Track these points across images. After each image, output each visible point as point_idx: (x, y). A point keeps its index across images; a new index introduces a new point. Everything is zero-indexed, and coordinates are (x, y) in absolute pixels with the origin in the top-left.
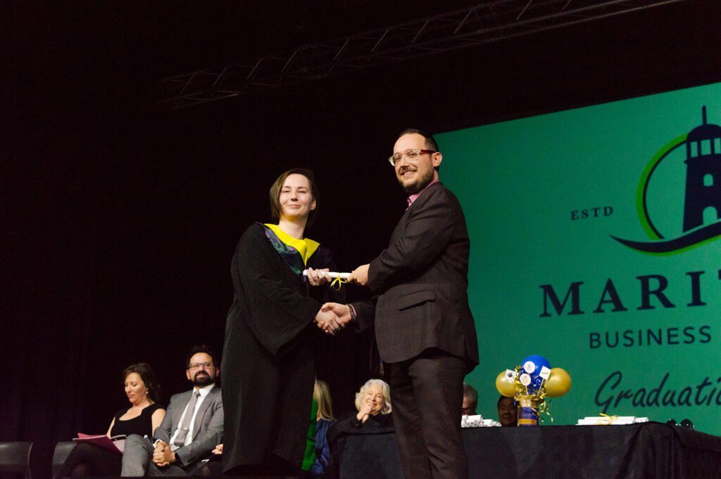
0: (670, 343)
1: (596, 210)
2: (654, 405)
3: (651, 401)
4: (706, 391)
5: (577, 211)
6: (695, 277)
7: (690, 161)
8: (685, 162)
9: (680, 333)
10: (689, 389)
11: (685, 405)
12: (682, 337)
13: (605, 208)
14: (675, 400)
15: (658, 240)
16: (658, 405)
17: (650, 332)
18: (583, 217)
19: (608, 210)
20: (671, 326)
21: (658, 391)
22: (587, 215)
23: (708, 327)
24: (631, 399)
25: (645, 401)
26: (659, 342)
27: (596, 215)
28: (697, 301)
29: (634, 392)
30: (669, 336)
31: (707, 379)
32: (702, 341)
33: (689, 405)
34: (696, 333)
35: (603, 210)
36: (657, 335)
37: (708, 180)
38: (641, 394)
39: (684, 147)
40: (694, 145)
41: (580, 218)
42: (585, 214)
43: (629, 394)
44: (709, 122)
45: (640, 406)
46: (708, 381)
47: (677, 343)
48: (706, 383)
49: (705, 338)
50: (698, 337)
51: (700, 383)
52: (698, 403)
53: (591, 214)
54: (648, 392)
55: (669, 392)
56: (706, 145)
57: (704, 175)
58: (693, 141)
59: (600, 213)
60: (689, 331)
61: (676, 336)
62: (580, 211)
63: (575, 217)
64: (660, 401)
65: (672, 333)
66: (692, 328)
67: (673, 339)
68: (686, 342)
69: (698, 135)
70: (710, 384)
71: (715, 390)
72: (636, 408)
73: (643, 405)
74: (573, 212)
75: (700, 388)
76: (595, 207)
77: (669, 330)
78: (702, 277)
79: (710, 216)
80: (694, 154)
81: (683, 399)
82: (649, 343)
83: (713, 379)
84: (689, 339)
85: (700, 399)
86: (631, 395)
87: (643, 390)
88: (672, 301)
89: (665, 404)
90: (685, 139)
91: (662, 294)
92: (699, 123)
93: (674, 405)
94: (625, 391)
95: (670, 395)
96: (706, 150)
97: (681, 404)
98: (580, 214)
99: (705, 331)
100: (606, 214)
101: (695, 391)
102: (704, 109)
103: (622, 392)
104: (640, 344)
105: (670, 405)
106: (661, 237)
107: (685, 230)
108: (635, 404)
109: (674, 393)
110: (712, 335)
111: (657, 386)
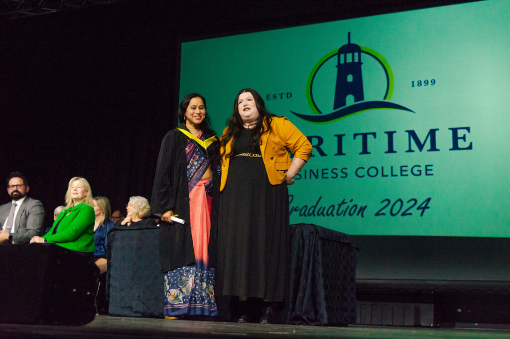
0: (323, 177)
1: (281, 94)
2: (312, 215)
3: (310, 212)
4: (343, 207)
5: (270, 95)
6: (340, 137)
7: (339, 66)
8: (337, 66)
9: (329, 171)
10: (333, 206)
11: (330, 216)
12: (330, 175)
13: (287, 94)
14: (325, 213)
15: (318, 114)
16: (314, 215)
17: (311, 171)
18: (273, 99)
19: (289, 95)
20: (324, 168)
21: (315, 207)
22: (276, 97)
23: (346, 169)
24: (299, 212)
25: (306, 213)
26: (317, 177)
27: (281, 98)
28: (340, 152)
29: (300, 207)
30: (323, 174)
31: (344, 200)
32: (342, 177)
33: (333, 215)
34: (338, 172)
35: (286, 95)
36: (315, 173)
37: (350, 78)
38: (305, 208)
39: (337, 56)
40: (342, 56)
41: (272, 99)
42: (275, 97)
43: (297, 209)
44: (352, 42)
45: (303, 216)
46: (345, 201)
47: (327, 178)
48: (343, 203)
49: (344, 175)
50: (340, 174)
51: (340, 203)
52: (338, 215)
53: (279, 97)
54: (309, 207)
55: (321, 208)
56: (349, 56)
57: (347, 75)
58: (342, 53)
59: (284, 96)
60: (334, 171)
61: (327, 173)
62: (272, 95)
63: (269, 98)
64: (316, 213)
65: (325, 171)
66: (336, 169)
67: (325, 176)
68: (332, 177)
69: (345, 50)
70: (346, 203)
71: (348, 207)
72: (301, 217)
73: (306, 216)
74: (267, 96)
75: (340, 205)
76: (281, 93)
77: (323, 170)
78: (343, 138)
79: (350, 100)
80: (342, 62)
81: (329, 212)
82: (310, 178)
83: (347, 200)
84: (335, 176)
85: (339, 213)
86: (299, 209)
87: (306, 206)
88: (325, 152)
89: (318, 215)
90: (337, 52)
91: (320, 148)
92: (346, 42)
93: (324, 215)
94: (295, 206)
95: (322, 210)
96: (349, 60)
97: (328, 215)
98: (272, 97)
99: (344, 171)
100: (287, 97)
101: (337, 207)
102: (349, 33)
103: (293, 207)
104: (305, 178)
105: (321, 215)
106: (320, 113)
107: (335, 109)
108: (301, 215)
109: (324, 208)
110: (348, 174)
111: (315, 205)
